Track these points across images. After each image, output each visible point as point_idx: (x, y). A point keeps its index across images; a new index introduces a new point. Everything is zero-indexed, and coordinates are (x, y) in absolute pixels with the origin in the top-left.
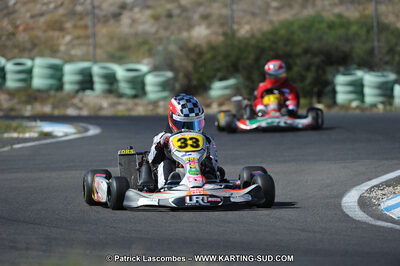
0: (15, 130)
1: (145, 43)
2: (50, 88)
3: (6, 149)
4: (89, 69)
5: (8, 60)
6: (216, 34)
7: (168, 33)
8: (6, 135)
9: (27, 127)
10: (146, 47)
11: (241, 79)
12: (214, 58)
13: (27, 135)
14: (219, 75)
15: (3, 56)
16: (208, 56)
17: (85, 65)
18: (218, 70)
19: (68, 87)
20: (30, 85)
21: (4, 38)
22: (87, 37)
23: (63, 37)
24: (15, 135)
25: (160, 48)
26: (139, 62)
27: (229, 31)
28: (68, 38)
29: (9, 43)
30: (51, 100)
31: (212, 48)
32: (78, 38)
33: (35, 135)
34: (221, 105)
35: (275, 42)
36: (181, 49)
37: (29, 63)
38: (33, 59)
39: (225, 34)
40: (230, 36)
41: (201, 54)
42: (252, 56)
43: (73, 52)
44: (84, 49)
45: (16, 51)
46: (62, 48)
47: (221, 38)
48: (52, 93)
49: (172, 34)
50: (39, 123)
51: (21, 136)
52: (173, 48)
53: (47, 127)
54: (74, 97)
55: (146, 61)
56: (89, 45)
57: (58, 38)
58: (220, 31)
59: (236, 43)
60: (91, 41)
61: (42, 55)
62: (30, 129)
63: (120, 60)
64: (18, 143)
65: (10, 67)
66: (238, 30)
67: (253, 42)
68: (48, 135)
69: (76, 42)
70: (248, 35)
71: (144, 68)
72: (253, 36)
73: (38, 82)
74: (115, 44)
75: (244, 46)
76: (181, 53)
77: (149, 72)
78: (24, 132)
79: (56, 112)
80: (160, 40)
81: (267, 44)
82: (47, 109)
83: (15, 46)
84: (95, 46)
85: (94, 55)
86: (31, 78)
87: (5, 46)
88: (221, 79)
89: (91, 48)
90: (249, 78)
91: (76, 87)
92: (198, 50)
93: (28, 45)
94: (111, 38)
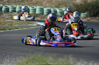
0: (31, 24)
1: (64, 3)
2: (40, 14)
3: (28, 28)
4: (50, 9)
5: (30, 6)
6: (82, 1)
7: (70, 1)
8: (29, 25)
9: (34, 23)
10: (65, 4)
11: (88, 13)
12: (81, 7)
13: (34, 25)
14: (83, 12)
15: (29, 6)
16: (80, 7)
17: (49, 8)
18: (83, 10)
19: (45, 14)
20: (35, 13)
21: (29, 1)
22: (50, 1)
23: (44, 1)
24: (31, 25)
25: (68, 5)
26: (63, 8)
27: (85, 1)
28: (45, 2)
29: (31, 2)
30: (41, 17)
31: (81, 5)
32: (48, 2)
33: (36, 25)
34: (83, 19)
35: (97, 4)
36: (73, 5)
37: (35, 7)
38: (36, 6)
39: (84, 2)
40: (85, 2)
41: (78, 6)
42: (91, 7)
43: (46, 5)
44: (49, 4)
45: (32, 4)
46: (44, 4)
47: (83, 3)
48: (41, 15)
49: (71, 1)
50: (37, 22)
51: (32, 25)
52: (71, 5)
53: (39, 23)
54: (46, 16)
55: (64, 8)
56: (50, 3)
57: (43, 2)
58: (83, 1)
59: (87, 4)
60: (51, 2)
61: (39, 6)
62: (35, 24)
63: (58, 7)
64: (32, 27)
65: (30, 8)
66: (88, 1)
67: (91, 4)
68: (39, 25)
69: (47, 3)
70: (90, 2)
71: (64, 9)
72: (91, 2)
73: (37, 12)
74: (57, 3)
75: (89, 5)
76: (73, 6)
77: (65, 10)
78: (33, 24)
79: (42, 20)
80: (68, 2)
81: (95, 4)
82: (39, 19)
83: (32, 3)
84: (52, 4)
85: (52, 6)
86: (36, 11)
87: (30, 3)
88: (83, 13)
89: (51, 4)
90: (90, 13)
91: (47, 14)
92: (77, 5)
93: (35, 3)
94: (56, 2)
